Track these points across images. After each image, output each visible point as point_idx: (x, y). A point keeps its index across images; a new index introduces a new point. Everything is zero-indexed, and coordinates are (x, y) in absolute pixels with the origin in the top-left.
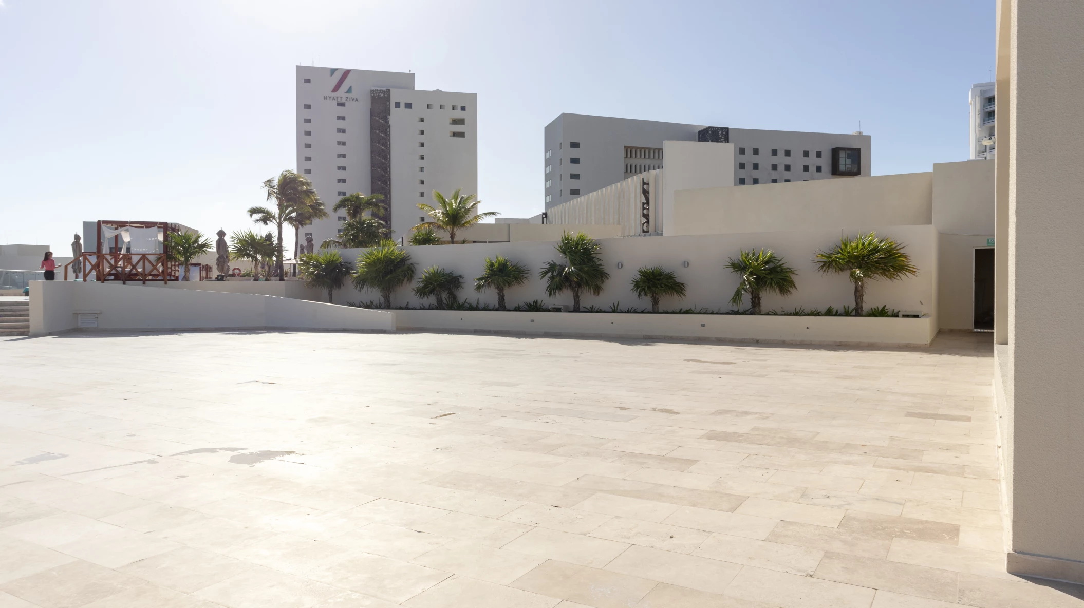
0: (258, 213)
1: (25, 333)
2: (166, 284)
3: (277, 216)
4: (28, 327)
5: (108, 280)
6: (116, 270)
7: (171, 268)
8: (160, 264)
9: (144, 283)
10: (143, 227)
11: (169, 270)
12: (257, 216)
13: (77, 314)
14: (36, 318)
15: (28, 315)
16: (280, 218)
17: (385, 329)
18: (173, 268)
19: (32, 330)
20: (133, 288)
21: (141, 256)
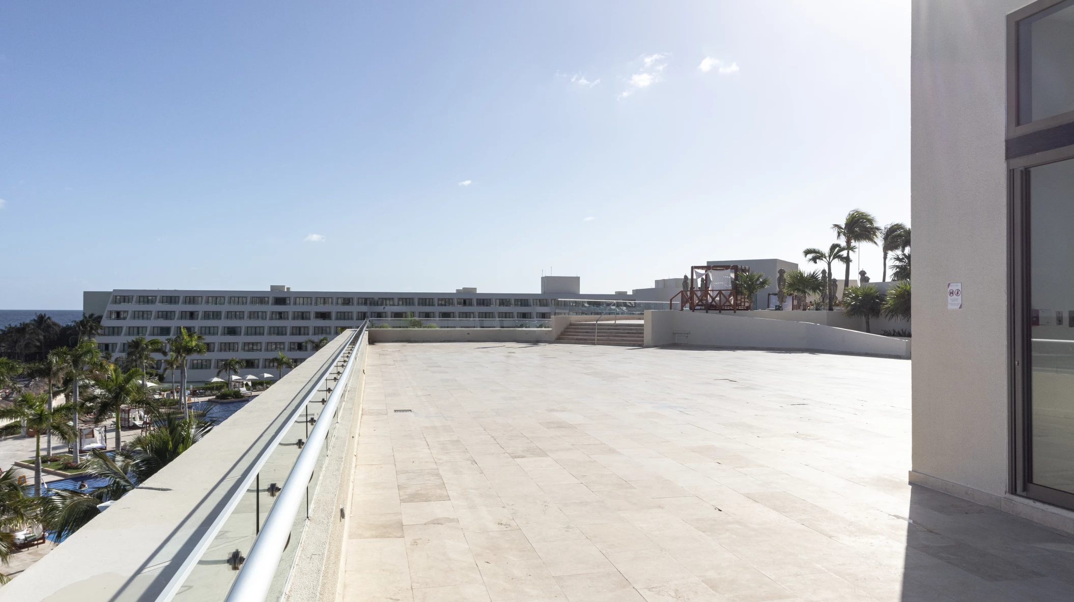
0: (811, 253)
1: (641, 345)
2: (735, 312)
3: (827, 255)
4: (643, 341)
5: (697, 309)
6: (702, 303)
7: (741, 300)
8: (732, 297)
9: (720, 312)
10: (724, 269)
11: (739, 302)
12: (810, 256)
13: (674, 334)
14: (648, 335)
15: (643, 333)
16: (830, 257)
17: (900, 354)
18: (743, 300)
19: (645, 343)
20: (713, 316)
21: (718, 292)
